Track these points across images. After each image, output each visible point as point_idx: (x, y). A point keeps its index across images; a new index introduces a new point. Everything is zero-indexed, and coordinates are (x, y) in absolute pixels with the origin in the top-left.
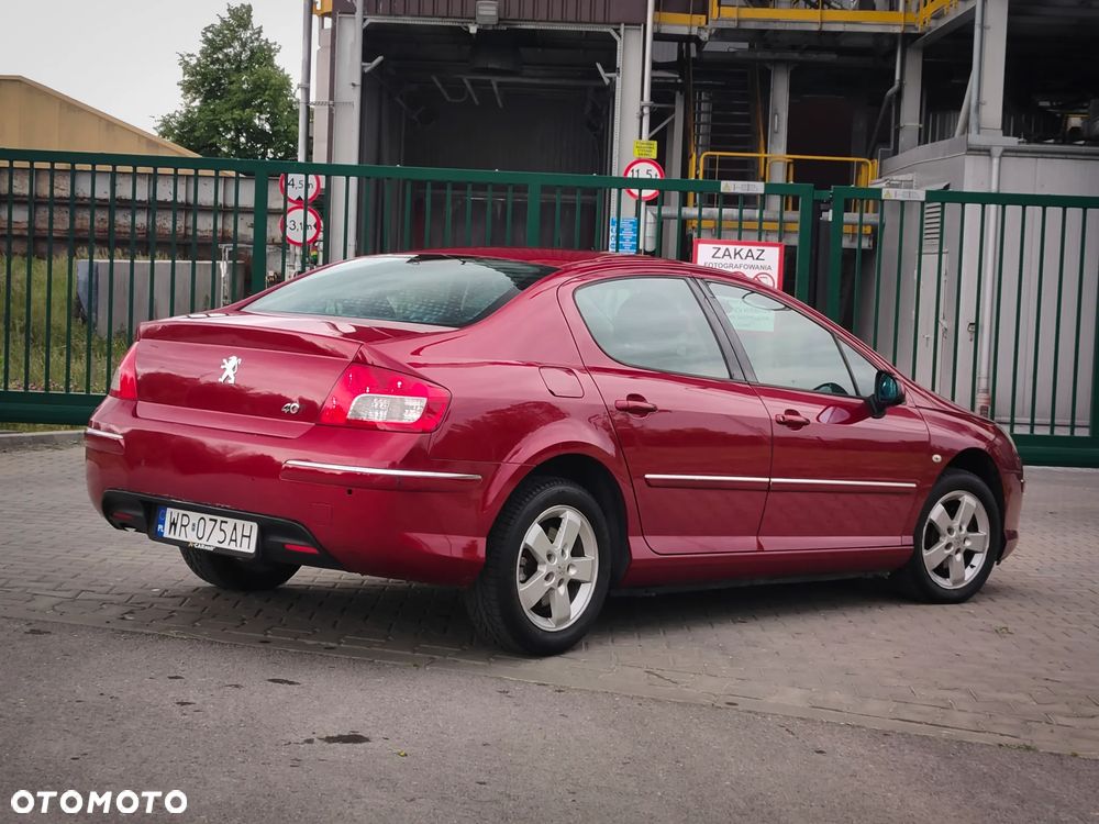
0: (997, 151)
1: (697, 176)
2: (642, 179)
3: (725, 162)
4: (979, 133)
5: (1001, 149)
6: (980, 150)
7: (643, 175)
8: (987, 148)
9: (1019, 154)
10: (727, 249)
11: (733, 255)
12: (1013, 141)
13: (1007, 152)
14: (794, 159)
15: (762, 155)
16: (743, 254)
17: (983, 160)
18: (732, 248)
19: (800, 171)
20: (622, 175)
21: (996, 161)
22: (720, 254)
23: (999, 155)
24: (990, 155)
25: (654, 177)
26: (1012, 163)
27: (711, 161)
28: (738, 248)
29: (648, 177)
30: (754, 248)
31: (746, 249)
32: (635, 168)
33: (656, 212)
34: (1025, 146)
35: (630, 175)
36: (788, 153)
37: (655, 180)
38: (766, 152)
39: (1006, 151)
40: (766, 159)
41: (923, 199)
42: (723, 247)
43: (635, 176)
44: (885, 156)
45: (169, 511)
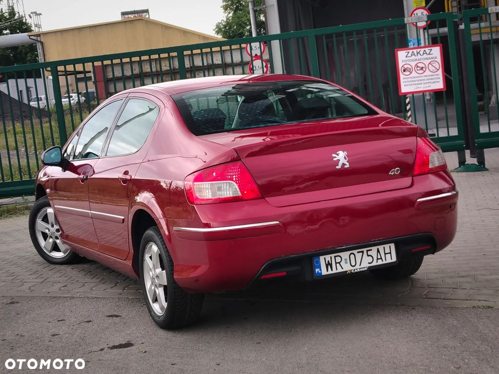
30: (426, 49)
45: (322, 258)
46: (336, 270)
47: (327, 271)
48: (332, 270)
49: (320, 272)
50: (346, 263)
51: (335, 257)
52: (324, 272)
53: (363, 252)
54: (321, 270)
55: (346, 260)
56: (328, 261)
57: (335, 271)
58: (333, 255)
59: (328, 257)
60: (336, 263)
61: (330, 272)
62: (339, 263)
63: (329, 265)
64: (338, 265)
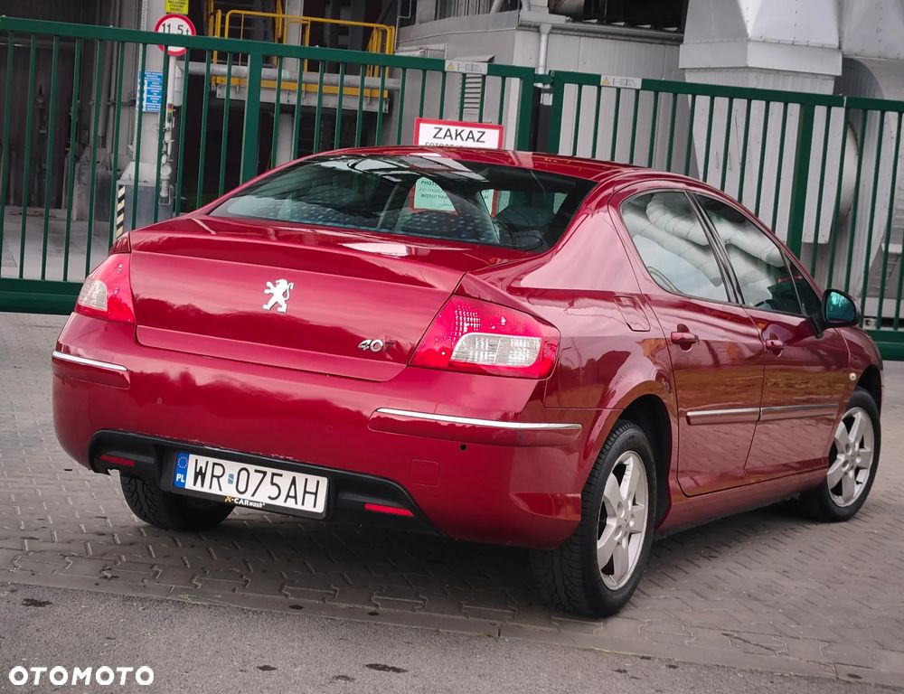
0: (545, 28)
1: (222, 34)
2: (173, 35)
3: (249, 21)
4: (530, 10)
5: (550, 26)
6: (530, 27)
7: (174, 31)
8: (537, 24)
9: (564, 32)
10: (449, 130)
11: (454, 136)
12: (561, 20)
13: (555, 29)
14: (312, 22)
15: (278, 15)
16: (465, 135)
17: (531, 36)
18: (453, 129)
19: (317, 35)
20: (153, 30)
21: (544, 38)
22: (442, 134)
23: (548, 32)
24: (539, 32)
25: (185, 33)
26: (559, 40)
27: (235, 20)
28: (460, 129)
29: (180, 32)
30: (475, 130)
31: (467, 130)
32: (167, 22)
33: (183, 68)
34: (571, 25)
35: (161, 30)
36: (304, 15)
37: (187, 37)
38: (284, 13)
39: (553, 28)
40: (283, 19)
41: (639, 87)
42: (445, 128)
43: (167, 31)
44: (404, 23)
45: (192, 458)
46: (209, 488)
47: (195, 484)
48: (202, 485)
49: (182, 481)
50: (230, 482)
51: (214, 464)
52: (189, 485)
53: (265, 473)
54: (185, 479)
55: (231, 476)
56: (201, 468)
57: (206, 489)
58: (212, 460)
59: (202, 460)
60: (213, 476)
61: (198, 488)
62: (218, 477)
63: (200, 474)
64: (215, 480)
